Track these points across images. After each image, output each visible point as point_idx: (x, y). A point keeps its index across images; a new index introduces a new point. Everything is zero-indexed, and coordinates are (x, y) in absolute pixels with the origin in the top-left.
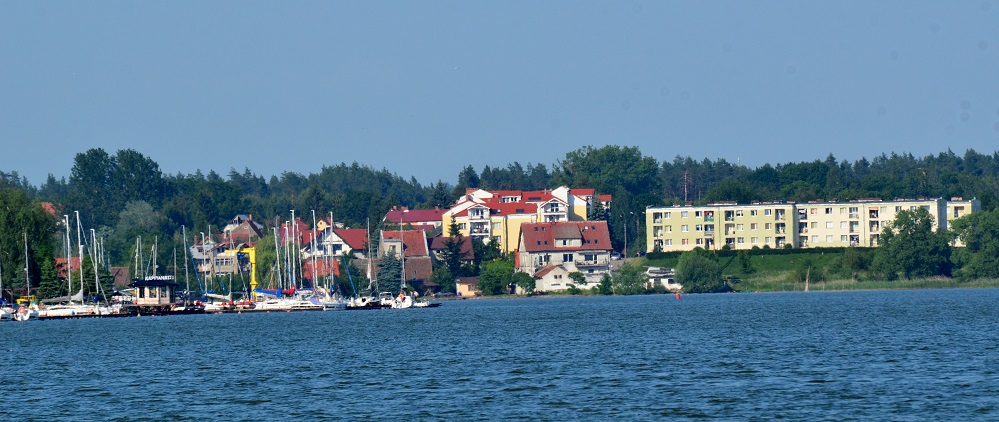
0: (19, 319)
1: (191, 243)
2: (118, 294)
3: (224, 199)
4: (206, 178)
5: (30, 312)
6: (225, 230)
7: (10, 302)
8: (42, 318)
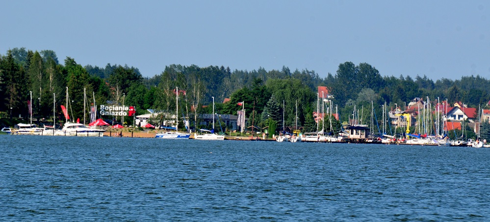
0: (292, 141)
1: (389, 110)
2: (341, 132)
3: (409, 90)
4: (405, 79)
5: (297, 138)
6: (409, 105)
7: (290, 133)
8: (303, 141)
